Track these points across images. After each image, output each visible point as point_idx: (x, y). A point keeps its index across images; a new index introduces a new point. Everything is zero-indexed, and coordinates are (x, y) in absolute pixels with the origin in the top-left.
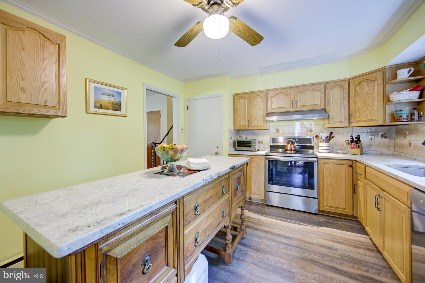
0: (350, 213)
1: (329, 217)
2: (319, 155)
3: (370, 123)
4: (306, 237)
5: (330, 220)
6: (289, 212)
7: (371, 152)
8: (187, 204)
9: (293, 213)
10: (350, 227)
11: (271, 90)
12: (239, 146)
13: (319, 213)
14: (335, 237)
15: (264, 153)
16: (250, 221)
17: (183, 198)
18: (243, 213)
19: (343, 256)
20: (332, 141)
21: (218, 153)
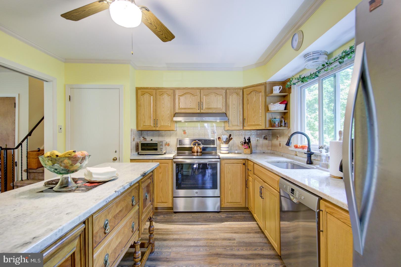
0: (243, 206)
1: (229, 213)
2: (222, 156)
3: (257, 127)
4: (212, 235)
5: (229, 215)
6: (195, 215)
7: (257, 151)
8: (97, 222)
9: (199, 215)
10: (244, 217)
11: (179, 89)
12: (142, 149)
13: (221, 211)
14: (234, 229)
15: (171, 156)
16: (158, 233)
17: (92, 216)
18: (151, 225)
19: (240, 242)
20: (231, 142)
21: (116, 159)
